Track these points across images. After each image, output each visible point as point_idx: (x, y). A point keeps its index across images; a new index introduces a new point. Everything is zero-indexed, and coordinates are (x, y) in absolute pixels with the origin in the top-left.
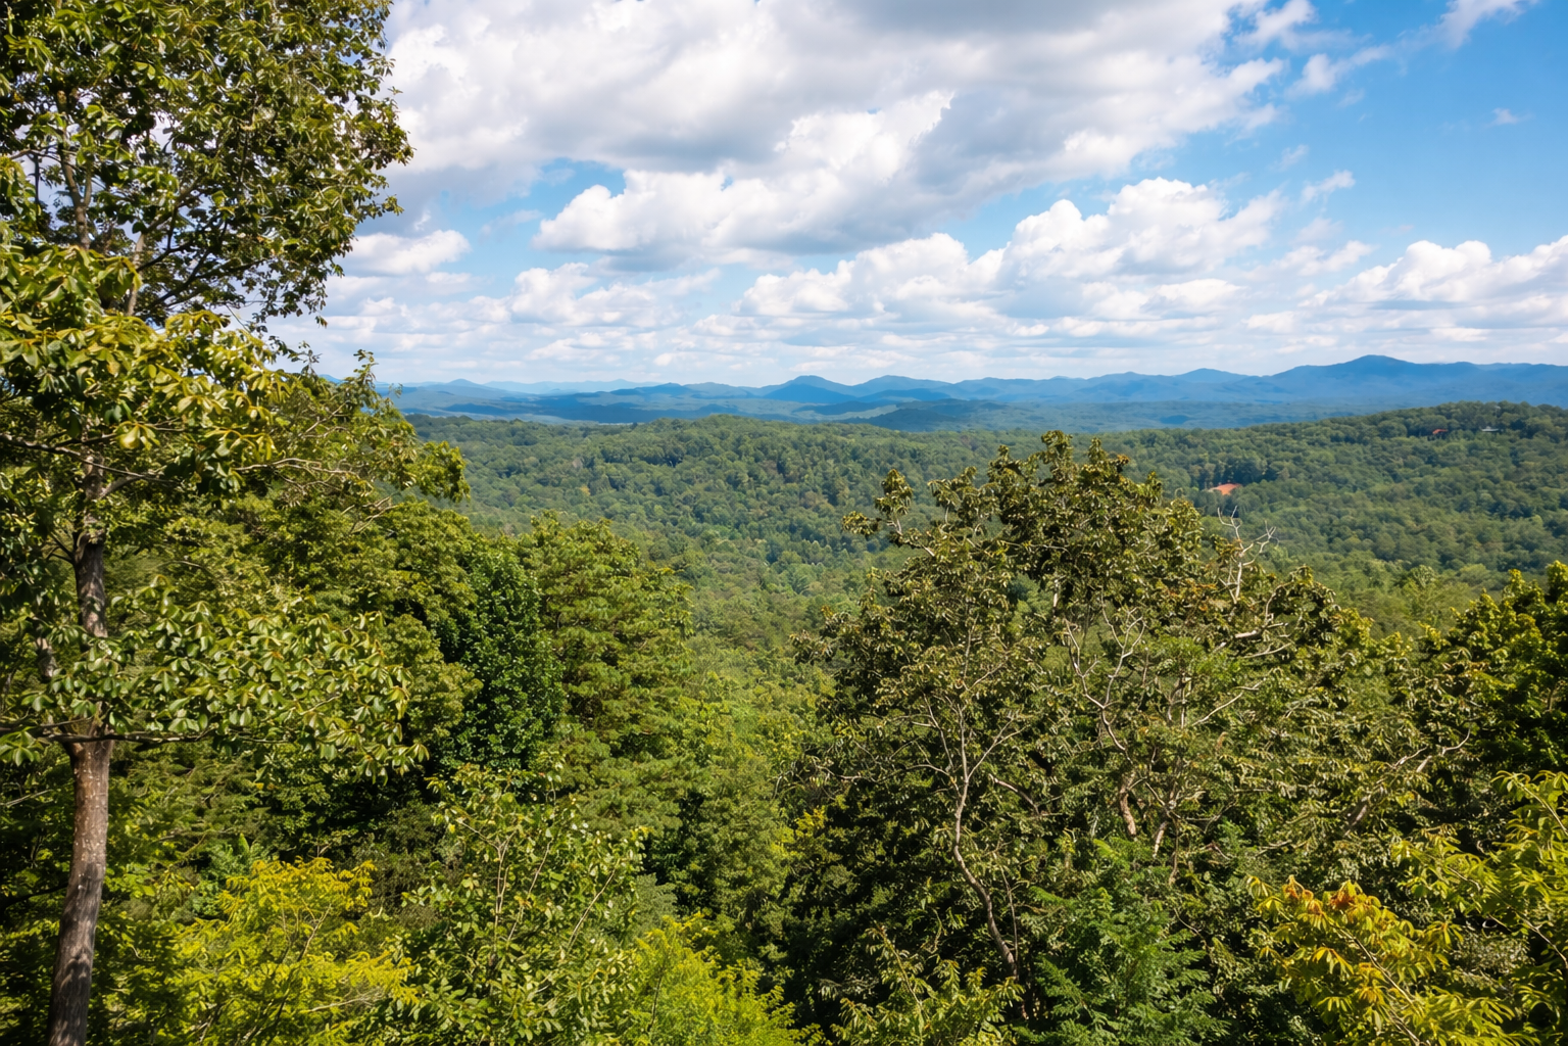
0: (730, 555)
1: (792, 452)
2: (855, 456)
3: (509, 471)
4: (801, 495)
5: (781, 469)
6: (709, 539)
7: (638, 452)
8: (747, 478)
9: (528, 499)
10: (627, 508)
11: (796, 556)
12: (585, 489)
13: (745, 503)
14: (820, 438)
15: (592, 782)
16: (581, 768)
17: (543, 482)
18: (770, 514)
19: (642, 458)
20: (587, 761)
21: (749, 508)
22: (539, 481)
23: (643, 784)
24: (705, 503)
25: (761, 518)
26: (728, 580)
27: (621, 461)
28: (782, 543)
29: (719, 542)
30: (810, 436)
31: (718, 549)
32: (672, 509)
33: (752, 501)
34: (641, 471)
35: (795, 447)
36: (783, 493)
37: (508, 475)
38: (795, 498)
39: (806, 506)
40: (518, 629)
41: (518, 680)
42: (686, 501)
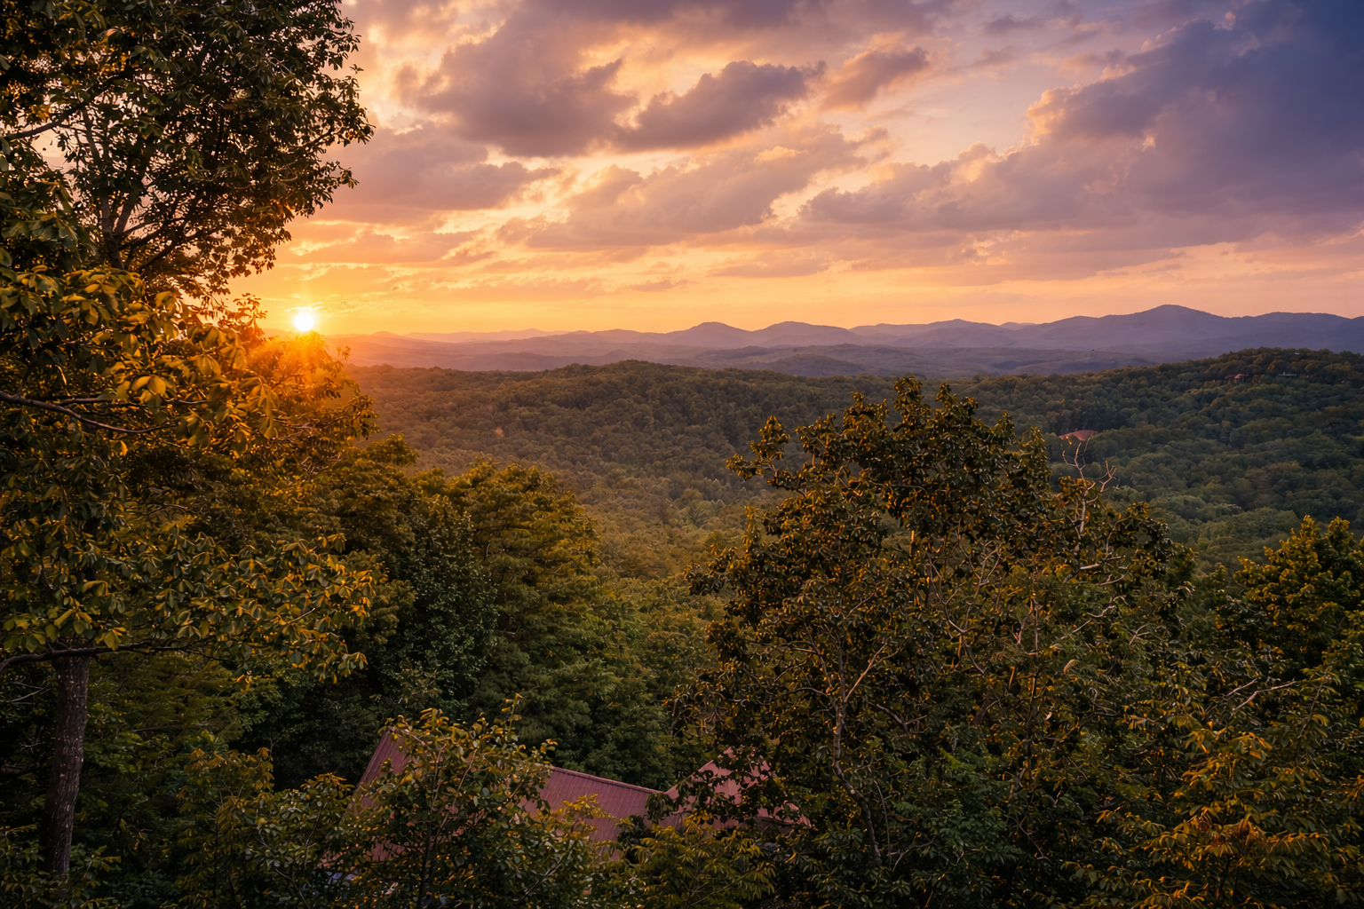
0: (635, 491)
1: (696, 395)
2: (755, 400)
3: (429, 415)
4: (704, 436)
5: (685, 412)
6: (616, 476)
7: (548, 397)
8: (652, 420)
9: (446, 441)
10: (540, 448)
11: (698, 494)
12: (499, 431)
13: (651, 444)
14: (723, 382)
15: (515, 686)
16: (505, 674)
17: (462, 425)
18: (674, 454)
19: (553, 402)
20: (510, 668)
21: (654, 447)
22: (457, 424)
23: (558, 686)
24: (612, 443)
25: (666, 457)
26: (634, 515)
27: (533, 405)
28: (684, 481)
29: (626, 480)
30: (714, 380)
31: (625, 486)
32: (582, 449)
33: (657, 442)
34: (553, 414)
35: (699, 391)
36: (687, 434)
37: (429, 419)
38: (698, 439)
39: (709, 447)
40: (451, 560)
41: (451, 603)
42: (595, 441)
